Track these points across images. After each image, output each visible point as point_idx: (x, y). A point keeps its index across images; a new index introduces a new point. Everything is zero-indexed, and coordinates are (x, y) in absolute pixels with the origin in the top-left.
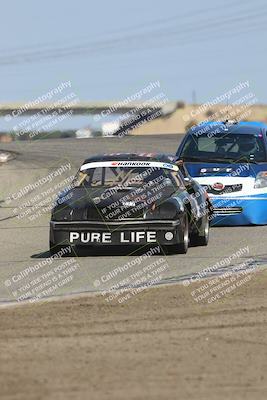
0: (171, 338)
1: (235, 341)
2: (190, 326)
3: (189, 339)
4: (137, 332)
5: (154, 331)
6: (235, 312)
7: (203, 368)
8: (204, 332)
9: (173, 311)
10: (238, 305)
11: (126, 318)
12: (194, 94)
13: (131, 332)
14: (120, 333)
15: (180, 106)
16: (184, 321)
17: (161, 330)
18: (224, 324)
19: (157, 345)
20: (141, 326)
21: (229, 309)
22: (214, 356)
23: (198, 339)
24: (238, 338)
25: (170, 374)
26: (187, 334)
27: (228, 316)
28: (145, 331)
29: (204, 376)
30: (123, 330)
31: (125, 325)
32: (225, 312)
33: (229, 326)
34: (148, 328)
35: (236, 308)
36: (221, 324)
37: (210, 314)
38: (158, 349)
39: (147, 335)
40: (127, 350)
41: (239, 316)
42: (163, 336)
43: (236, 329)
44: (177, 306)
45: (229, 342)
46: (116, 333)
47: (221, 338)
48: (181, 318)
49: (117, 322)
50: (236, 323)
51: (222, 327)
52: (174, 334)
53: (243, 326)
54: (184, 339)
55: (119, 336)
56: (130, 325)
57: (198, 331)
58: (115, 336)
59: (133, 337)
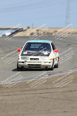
0: (26, 97)
1: (45, 98)
2: (31, 93)
3: (31, 97)
4: (16, 95)
5: (21, 95)
6: (45, 89)
7: (35, 106)
8: (36, 95)
9: (27, 89)
10: (45, 87)
11: (13, 91)
12: (33, 25)
13: (14, 95)
14: (11, 95)
15: (28, 28)
16: (30, 92)
17: (23, 94)
18: (42, 92)
19: (22, 99)
20: (17, 93)
21: (43, 88)
22: (39, 102)
23: (34, 97)
24: (46, 97)
25: (25, 107)
26: (31, 96)
27: (43, 90)
28: (18, 95)
29: (36, 108)
30: (12, 94)
31: (13, 93)
32: (42, 89)
33: (43, 93)
34: (19, 94)
35: (45, 88)
36: (40, 92)
37: (38, 90)
38: (22, 100)
39: (19, 96)
40: (13, 100)
41: (46, 90)
42: (24, 96)
43: (45, 94)
44: (28, 87)
45: (43, 98)
46: (10, 95)
47: (41, 97)
48: (29, 91)
49: (10, 92)
50: (45, 92)
51: (41, 93)
52: (27, 95)
53: (47, 93)
54: (30, 97)
55: (11, 96)
56: (14, 93)
57: (34, 95)
58: (9, 96)
59: (15, 96)
